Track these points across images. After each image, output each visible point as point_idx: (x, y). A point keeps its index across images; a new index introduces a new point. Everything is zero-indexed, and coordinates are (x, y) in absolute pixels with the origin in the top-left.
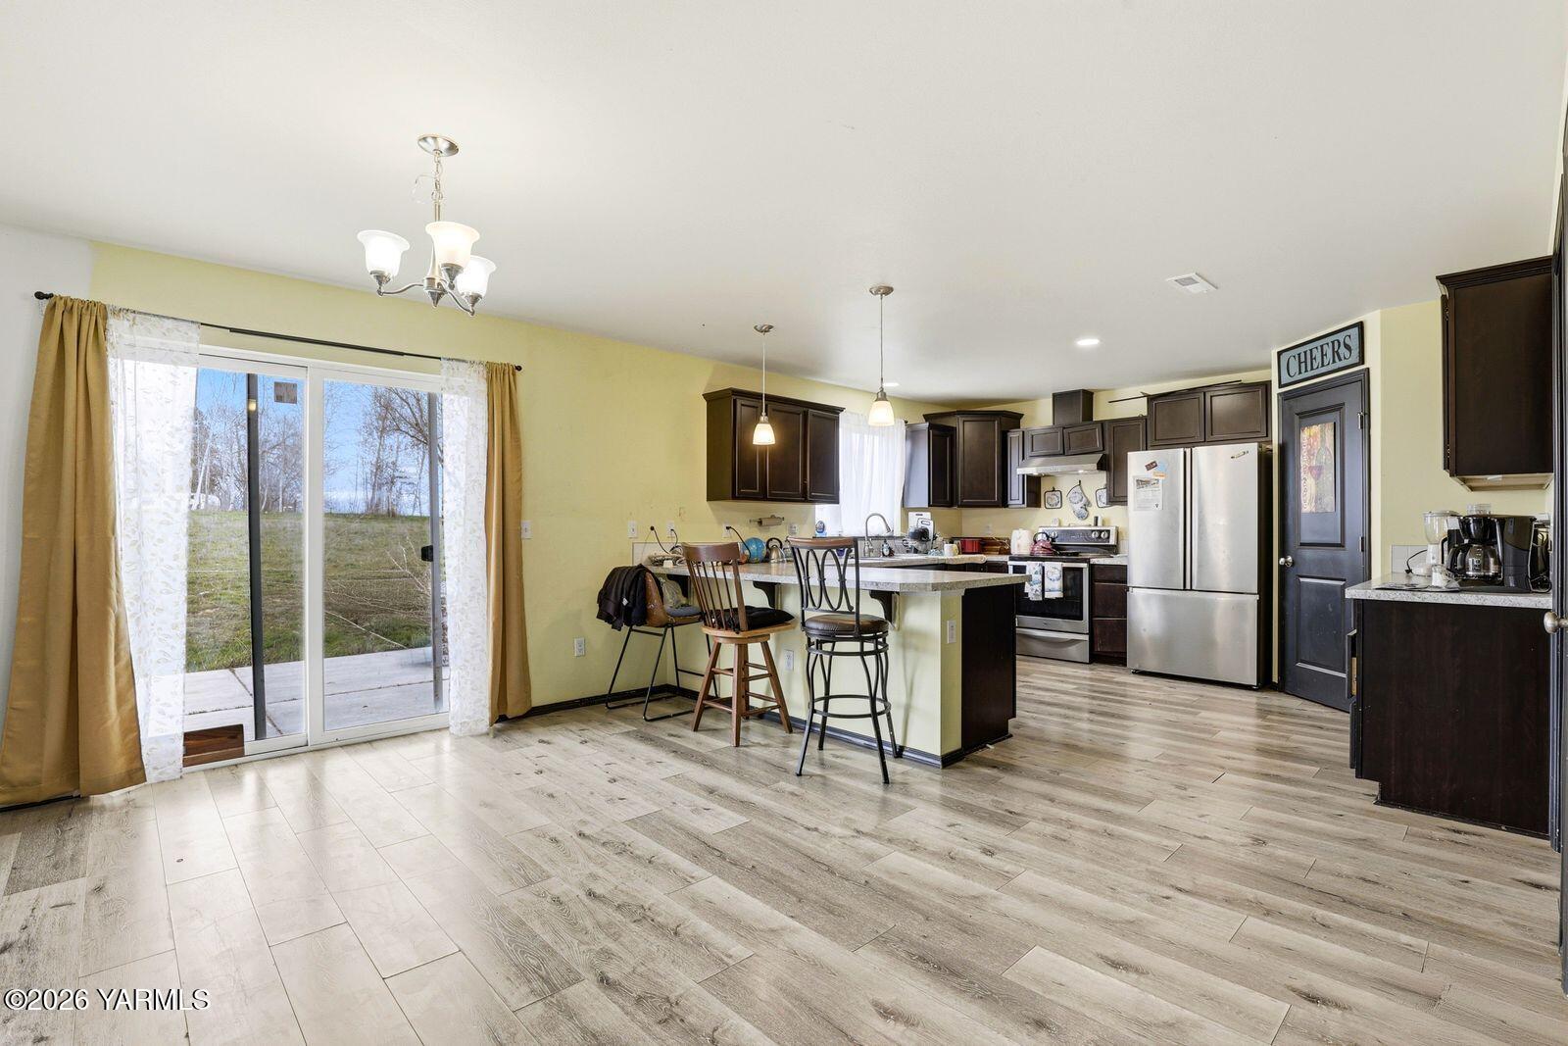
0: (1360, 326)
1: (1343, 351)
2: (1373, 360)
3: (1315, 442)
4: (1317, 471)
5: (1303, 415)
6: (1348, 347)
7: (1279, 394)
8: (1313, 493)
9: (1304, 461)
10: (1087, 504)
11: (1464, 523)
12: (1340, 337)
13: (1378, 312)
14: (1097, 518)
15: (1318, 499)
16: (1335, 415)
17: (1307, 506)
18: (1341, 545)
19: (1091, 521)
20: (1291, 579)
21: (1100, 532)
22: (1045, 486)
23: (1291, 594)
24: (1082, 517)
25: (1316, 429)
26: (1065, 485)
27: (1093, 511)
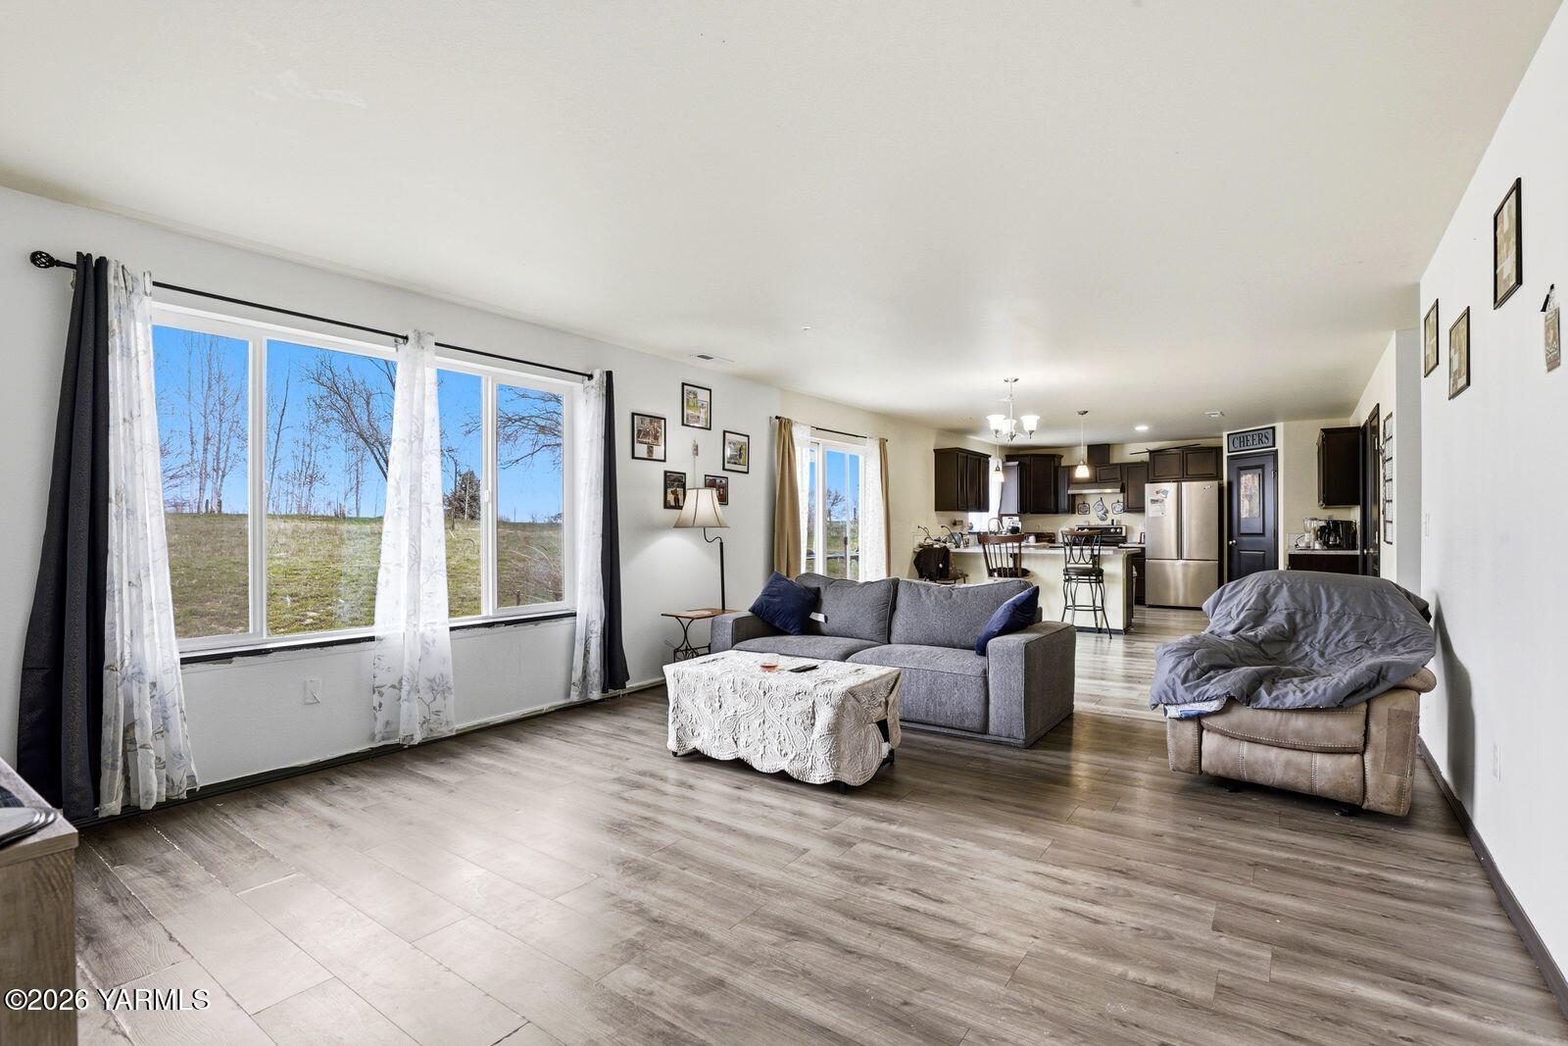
0: (1273, 428)
1: (1264, 439)
2: (1280, 445)
3: (1249, 482)
4: (1250, 498)
5: (1241, 469)
6: (1267, 438)
7: (1228, 457)
8: (1247, 508)
9: (1242, 490)
10: (1107, 511)
11: (1328, 523)
12: (1263, 432)
13: (1282, 423)
14: (1113, 520)
15: (1250, 511)
16: (1260, 471)
17: (1244, 515)
18: (1263, 534)
19: (1109, 522)
20: (1235, 553)
21: (1116, 529)
22: (1079, 501)
23: (1235, 559)
24: (1103, 519)
25: (1249, 476)
26: (1092, 501)
27: (1110, 516)
